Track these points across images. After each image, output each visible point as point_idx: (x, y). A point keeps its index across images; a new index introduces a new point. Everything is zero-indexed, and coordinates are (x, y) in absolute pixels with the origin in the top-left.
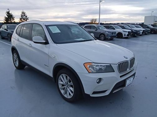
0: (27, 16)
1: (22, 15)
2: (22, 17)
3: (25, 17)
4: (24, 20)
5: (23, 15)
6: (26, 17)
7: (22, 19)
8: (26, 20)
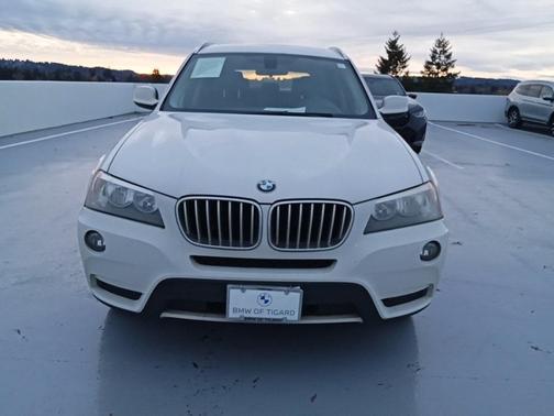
0: (450, 55)
1: (435, 52)
2: (433, 57)
3: (443, 58)
4: (438, 68)
5: (438, 50)
6: (448, 57)
7: (431, 63)
8: (446, 70)
